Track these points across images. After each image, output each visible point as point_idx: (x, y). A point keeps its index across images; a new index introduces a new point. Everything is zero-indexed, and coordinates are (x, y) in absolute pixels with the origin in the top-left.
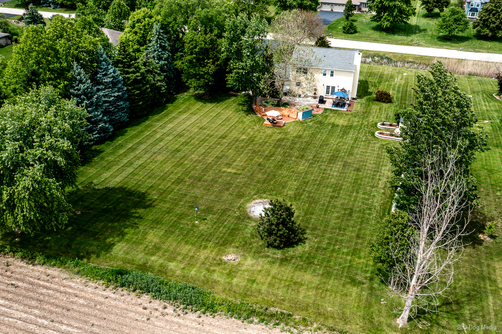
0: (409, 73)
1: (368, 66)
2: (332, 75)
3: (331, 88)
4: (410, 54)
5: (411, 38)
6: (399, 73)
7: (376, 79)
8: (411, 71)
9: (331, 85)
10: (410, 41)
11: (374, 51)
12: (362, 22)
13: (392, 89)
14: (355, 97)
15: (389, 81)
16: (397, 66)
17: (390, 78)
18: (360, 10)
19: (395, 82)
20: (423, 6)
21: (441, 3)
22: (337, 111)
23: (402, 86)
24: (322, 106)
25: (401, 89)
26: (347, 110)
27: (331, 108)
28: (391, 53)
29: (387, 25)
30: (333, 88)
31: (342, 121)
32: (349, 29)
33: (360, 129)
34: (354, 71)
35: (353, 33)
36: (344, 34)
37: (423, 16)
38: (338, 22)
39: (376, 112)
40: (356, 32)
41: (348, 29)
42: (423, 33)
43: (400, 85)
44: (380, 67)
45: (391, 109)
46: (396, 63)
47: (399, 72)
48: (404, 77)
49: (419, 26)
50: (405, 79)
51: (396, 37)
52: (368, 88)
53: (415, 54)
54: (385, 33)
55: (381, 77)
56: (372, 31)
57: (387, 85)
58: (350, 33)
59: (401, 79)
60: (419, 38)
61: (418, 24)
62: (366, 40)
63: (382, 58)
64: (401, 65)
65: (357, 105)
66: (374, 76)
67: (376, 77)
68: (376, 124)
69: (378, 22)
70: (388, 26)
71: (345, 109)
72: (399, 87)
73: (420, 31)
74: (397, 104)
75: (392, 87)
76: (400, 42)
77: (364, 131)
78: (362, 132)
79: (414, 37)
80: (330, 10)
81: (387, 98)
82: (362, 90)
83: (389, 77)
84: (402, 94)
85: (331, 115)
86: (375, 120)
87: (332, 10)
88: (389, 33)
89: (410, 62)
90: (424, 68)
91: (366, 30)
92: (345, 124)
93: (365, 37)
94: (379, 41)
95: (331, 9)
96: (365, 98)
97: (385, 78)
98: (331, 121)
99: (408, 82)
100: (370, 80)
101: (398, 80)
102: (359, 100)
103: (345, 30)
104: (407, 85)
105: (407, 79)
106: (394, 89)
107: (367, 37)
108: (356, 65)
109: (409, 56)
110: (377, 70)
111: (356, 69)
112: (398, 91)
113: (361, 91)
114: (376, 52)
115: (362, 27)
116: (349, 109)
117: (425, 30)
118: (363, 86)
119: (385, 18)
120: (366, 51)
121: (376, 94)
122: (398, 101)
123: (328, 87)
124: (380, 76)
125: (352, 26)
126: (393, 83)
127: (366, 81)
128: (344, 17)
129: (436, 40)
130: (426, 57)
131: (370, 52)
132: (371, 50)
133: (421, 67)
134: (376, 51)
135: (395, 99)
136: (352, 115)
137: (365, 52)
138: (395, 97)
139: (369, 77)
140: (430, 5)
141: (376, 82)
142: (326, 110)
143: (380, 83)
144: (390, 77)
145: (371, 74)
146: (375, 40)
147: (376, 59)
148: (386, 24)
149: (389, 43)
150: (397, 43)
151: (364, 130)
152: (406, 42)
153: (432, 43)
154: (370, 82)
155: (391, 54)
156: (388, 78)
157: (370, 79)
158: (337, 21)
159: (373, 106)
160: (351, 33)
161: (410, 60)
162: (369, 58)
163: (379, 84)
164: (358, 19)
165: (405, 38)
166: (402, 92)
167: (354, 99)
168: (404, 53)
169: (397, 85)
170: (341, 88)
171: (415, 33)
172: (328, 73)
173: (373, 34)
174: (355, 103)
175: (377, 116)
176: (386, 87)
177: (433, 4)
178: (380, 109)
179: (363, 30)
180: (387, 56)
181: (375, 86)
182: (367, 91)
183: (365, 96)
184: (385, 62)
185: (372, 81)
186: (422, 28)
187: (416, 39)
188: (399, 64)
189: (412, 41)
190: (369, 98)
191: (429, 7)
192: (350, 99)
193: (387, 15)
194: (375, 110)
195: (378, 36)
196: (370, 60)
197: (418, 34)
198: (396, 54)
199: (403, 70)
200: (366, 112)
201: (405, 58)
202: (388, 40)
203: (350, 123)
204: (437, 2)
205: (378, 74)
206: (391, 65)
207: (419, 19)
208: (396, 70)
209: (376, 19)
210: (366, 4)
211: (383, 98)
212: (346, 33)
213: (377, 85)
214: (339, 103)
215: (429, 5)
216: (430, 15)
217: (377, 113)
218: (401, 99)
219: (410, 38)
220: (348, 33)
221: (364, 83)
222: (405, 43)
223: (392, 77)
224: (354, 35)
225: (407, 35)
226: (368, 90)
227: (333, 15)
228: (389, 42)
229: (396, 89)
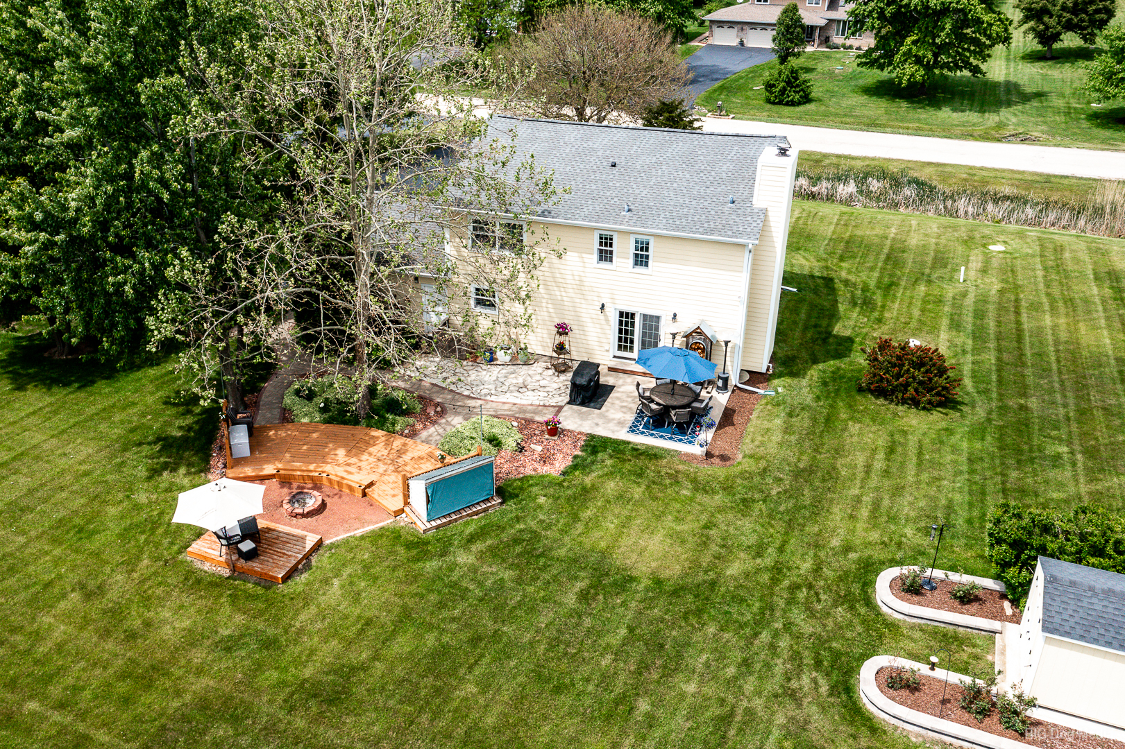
0: (1015, 244)
1: (842, 214)
2: (641, 259)
3: (638, 320)
4: (1004, 171)
5: (997, 119)
6: (969, 242)
7: (872, 269)
8: (1021, 235)
9: (639, 308)
10: (993, 129)
11: (865, 158)
12: (831, 75)
13: (945, 322)
14: (762, 363)
15: (929, 282)
16: (954, 214)
17: (933, 267)
18: (826, 41)
19: (960, 287)
20: (1026, 26)
21: (1086, 13)
22: (653, 455)
23: (991, 307)
24: (578, 421)
25: (991, 324)
26: (709, 455)
27: (623, 435)
28: (930, 164)
29: (912, 75)
30: (652, 323)
31: (658, 537)
32: (784, 89)
33: (761, 622)
34: (751, 242)
35: (799, 104)
36: (769, 106)
37: (1023, 58)
38: (754, 72)
39: (868, 468)
40: (807, 99)
41: (783, 91)
42: (1035, 103)
43: (983, 300)
44: (887, 215)
45: (955, 450)
46: (949, 203)
47: (972, 238)
48: (995, 263)
49: (1016, 86)
50: (1002, 270)
51: (946, 114)
52: (833, 315)
53: (1021, 168)
54: (905, 104)
55: (894, 258)
56: (864, 99)
57: (925, 302)
58: (787, 104)
59: (984, 271)
60: (1023, 118)
61: (1012, 79)
62: (843, 125)
63: (896, 183)
64: (970, 210)
65: (771, 417)
66: (864, 256)
67: (871, 258)
68: (868, 570)
69: (881, 67)
70: (918, 78)
71: (697, 450)
72: (979, 314)
73: (1025, 98)
74: (981, 413)
75: (947, 309)
76: (958, 131)
77: (784, 643)
78: (773, 647)
79: (1010, 116)
80: (734, 42)
81: (928, 386)
82: (806, 328)
83: (929, 260)
84: (999, 350)
85: (611, 486)
86: (866, 535)
87: (742, 43)
88: (919, 102)
89: (1006, 198)
90: (1063, 223)
91: (844, 95)
92: (673, 571)
93: (837, 115)
94: (885, 126)
95: (738, 40)
96: (814, 372)
97: (910, 264)
98: (597, 534)
99: (1017, 287)
100: (844, 274)
101: (972, 274)
102: (780, 386)
103: (771, 93)
104: (1017, 300)
105: (1009, 270)
106: (956, 325)
107: (845, 115)
108: (765, 212)
109: (999, 175)
110: (878, 231)
111: (763, 232)
112: (979, 335)
113: (797, 334)
114: (876, 163)
115: (829, 86)
116: (721, 447)
117: (1040, 95)
118: (813, 306)
119: (908, 54)
120: (839, 156)
121: (873, 359)
122: (986, 392)
123: (626, 319)
124: (888, 257)
125: (796, 79)
126: (950, 292)
127: (828, 281)
128: (775, 59)
129: (1085, 124)
130: (1066, 182)
131: (853, 163)
132: (854, 153)
133: (1052, 216)
134: (873, 159)
135: (968, 382)
136: (728, 488)
137: (835, 160)
138: (967, 369)
139: (842, 259)
140: (1052, 22)
141: (872, 283)
142: (595, 445)
143: (888, 288)
144: (935, 258)
145: (849, 248)
146: (873, 125)
147: (875, 185)
148: (908, 72)
149: (918, 132)
150: (947, 132)
151: (788, 626)
152: (979, 130)
153: (1075, 134)
154: (846, 283)
155: (928, 170)
156: (923, 263)
157: (844, 271)
158: (752, 72)
159: (854, 428)
160: (792, 104)
161: (1007, 190)
162: (846, 182)
163: (885, 296)
164: (819, 67)
165: (972, 117)
166: (999, 337)
167: (755, 378)
168: (978, 165)
169: (970, 301)
170: (685, 325)
171: (1009, 104)
172: (624, 250)
173: (863, 105)
174: (758, 408)
175: (876, 505)
176: (916, 313)
177: (1060, 16)
178: (891, 450)
179: (833, 94)
180: (915, 174)
181: (867, 304)
182: (829, 334)
183: (815, 361)
184: (907, 198)
185: (852, 278)
186: (1028, 90)
187: (1014, 120)
188: (961, 204)
189: (1000, 126)
190: (837, 376)
191: (1047, 28)
192: (734, 380)
193: (914, 42)
194: (861, 459)
195: (881, 111)
196: (851, 188)
197: (1020, 107)
198: (948, 169)
199: (987, 231)
200: (810, 471)
201: (984, 182)
202: (915, 125)
203: (706, 560)
204: (1075, 10)
205: (881, 246)
206: (932, 208)
207: (1012, 64)
208: (955, 228)
209: (876, 60)
210: (845, 22)
211: (907, 385)
212: (774, 103)
213: (878, 298)
214: (666, 409)
215: (1046, 19)
216: (1048, 53)
217: (874, 481)
218: (1000, 381)
219: (992, 119)
220: (780, 103)
221: (816, 291)
222: (975, 134)
223: (941, 260)
224: (801, 108)
225: (982, 111)
226: (830, 325)
227: (743, 55)
228: (919, 129)
229: (968, 320)
